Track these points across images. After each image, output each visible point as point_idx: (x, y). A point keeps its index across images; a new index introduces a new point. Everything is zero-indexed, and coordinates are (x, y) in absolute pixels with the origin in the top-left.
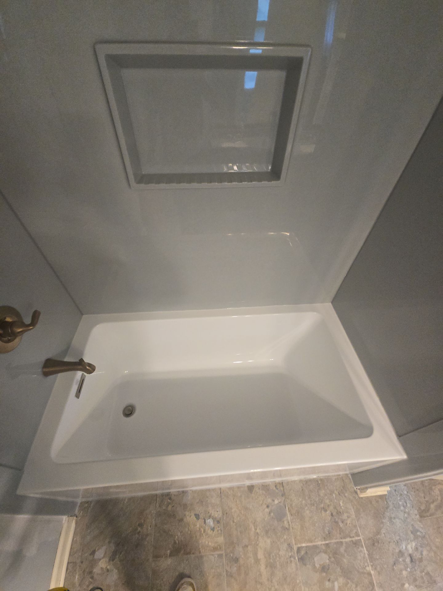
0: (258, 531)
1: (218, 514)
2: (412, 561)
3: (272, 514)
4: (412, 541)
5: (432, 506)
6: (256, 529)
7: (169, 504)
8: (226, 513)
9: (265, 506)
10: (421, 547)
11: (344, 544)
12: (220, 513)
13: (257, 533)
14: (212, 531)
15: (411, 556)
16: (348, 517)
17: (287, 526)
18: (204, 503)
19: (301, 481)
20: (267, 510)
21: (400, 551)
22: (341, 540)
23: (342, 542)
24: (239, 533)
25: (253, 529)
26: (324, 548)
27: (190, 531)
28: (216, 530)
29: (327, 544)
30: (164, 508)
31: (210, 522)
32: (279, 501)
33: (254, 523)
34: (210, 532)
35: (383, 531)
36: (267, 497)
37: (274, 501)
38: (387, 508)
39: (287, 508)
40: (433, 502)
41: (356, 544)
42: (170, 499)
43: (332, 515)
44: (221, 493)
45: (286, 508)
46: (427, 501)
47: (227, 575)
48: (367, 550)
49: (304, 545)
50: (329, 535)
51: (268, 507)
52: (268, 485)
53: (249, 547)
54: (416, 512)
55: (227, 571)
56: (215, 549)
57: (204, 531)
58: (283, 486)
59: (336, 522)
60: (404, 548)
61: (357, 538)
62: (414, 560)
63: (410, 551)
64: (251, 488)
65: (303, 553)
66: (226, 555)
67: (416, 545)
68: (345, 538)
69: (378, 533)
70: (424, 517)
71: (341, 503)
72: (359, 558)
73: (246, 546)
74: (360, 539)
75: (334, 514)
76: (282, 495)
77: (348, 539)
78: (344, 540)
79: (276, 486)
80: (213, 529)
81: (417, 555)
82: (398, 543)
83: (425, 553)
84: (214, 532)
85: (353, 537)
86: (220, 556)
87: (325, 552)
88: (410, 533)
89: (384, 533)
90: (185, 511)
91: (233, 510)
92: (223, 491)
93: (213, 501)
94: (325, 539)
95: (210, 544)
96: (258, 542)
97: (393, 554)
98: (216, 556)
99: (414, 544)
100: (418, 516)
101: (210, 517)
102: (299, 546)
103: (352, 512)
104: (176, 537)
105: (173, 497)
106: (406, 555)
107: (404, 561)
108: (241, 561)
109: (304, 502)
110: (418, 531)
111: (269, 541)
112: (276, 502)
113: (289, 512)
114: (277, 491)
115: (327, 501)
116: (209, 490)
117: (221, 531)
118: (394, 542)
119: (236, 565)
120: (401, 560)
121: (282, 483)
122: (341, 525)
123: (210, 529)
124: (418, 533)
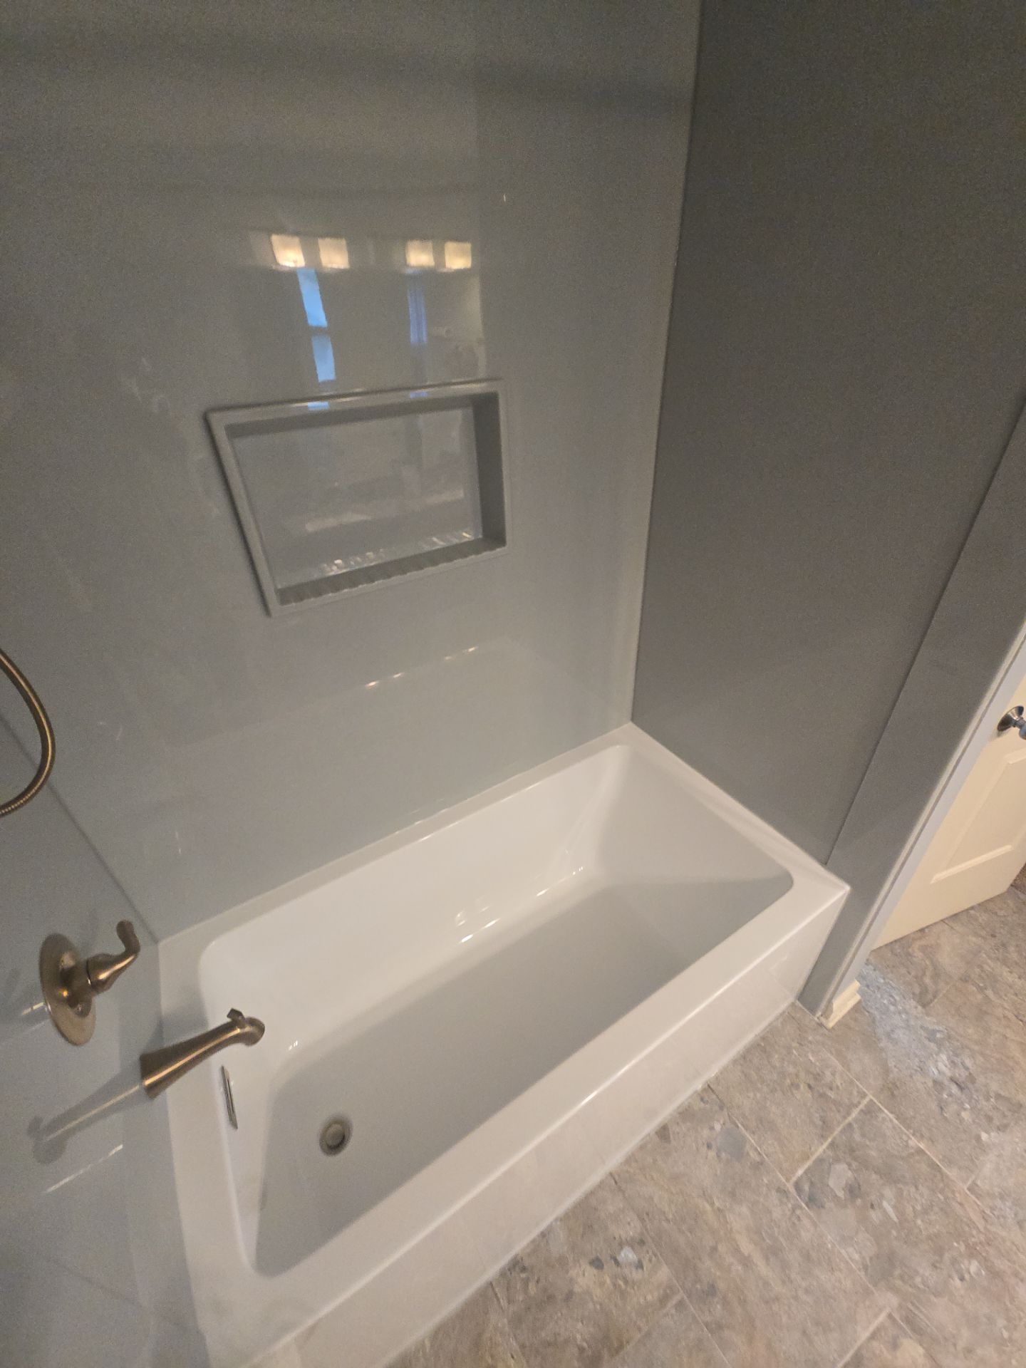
1: (631, 1228)
2: (961, 1088)
3: (723, 1155)
4: (937, 1054)
5: (927, 980)
6: (712, 1204)
7: (526, 1282)
8: (648, 1214)
9: (704, 1149)
10: (957, 1055)
11: (855, 1126)
12: (637, 1224)
13: (719, 1209)
14: (640, 1271)
15: (952, 1080)
16: (833, 1074)
17: (758, 1159)
18: (596, 1227)
19: (735, 1062)
20: (712, 1154)
21: (935, 1082)
22: (847, 1121)
23: (850, 1125)
24: (689, 1234)
25: (708, 1207)
26: (830, 1153)
27: (601, 1305)
28: (645, 1263)
29: (832, 1145)
30: (521, 1299)
31: (627, 1255)
32: (722, 1122)
33: (704, 1194)
34: (636, 1275)
35: (891, 1063)
36: (699, 1129)
37: (712, 1128)
38: (874, 1021)
39: (739, 1125)
40: (924, 974)
41: (870, 1111)
42: (524, 1269)
43: (810, 1087)
44: (616, 1182)
45: (738, 1127)
46: (916, 977)
47: (711, 1331)
48: (892, 1113)
49: (800, 1172)
50: (826, 1127)
51: (709, 1146)
52: (689, 1107)
53: (719, 1247)
54: (913, 1003)
55: (707, 1325)
56: (664, 1300)
57: (626, 1281)
58: (713, 1091)
59: (823, 1095)
60: (936, 1072)
61: (865, 1101)
62: (963, 1085)
63: (949, 1074)
64: (663, 1133)
65: (806, 1187)
66: (689, 1296)
67: (949, 1058)
68: (849, 1114)
69: (887, 1071)
70: (929, 1003)
71: (811, 1058)
72: (888, 1133)
73: (714, 1249)
74: (871, 1100)
75: (812, 1083)
76: (721, 1108)
77: (855, 1113)
78: (850, 1119)
79: (702, 1099)
80: (640, 1265)
81: (961, 1074)
82: (922, 1070)
83: (968, 1062)
84: (645, 1269)
85: (859, 1103)
86: (680, 1305)
87: (837, 1160)
88: (926, 1042)
89: (895, 1066)
90: (567, 1272)
91: (656, 1200)
92: (619, 1176)
93: (611, 1209)
94: (823, 1137)
95: (649, 1297)
96: (728, 1226)
97: (929, 1094)
98: (673, 1311)
99: (944, 1057)
100: (920, 1007)
101: (621, 1246)
102: (794, 1179)
103: (834, 1061)
104: (579, 1337)
105: (527, 1263)
106: (946, 1082)
107: (950, 1095)
108: (721, 1285)
109: (758, 1095)
110: (934, 1032)
111: (744, 1210)
112: (718, 1127)
113: (746, 1130)
114: (708, 1106)
115: (791, 1069)
116: (592, 1193)
117: (655, 1255)
118: (916, 1071)
119: (716, 1300)
120: (945, 1096)
121: (709, 1086)
122: (832, 1094)
123: (634, 1270)
124: (938, 1035)
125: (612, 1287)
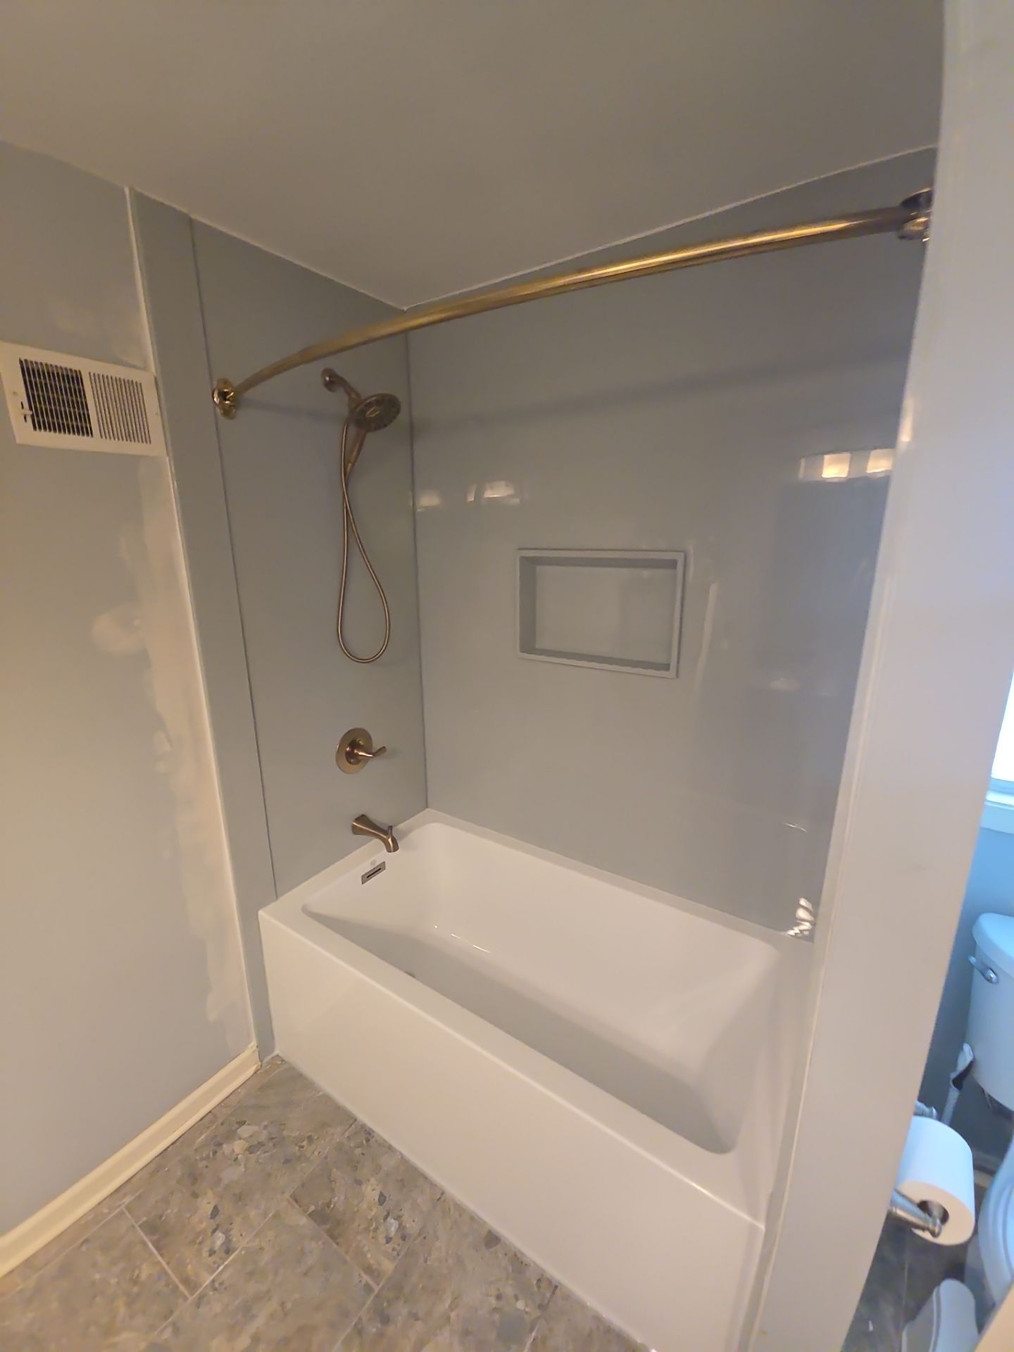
0: (453, 1315)
1: (412, 1226)
3: (497, 1316)
6: (451, 1309)
7: (360, 1145)
8: (425, 1238)
9: (495, 1292)
12: (416, 1228)
13: (449, 1318)
14: (385, 1241)
18: (405, 1190)
19: (598, 1319)
20: (493, 1301)
24: (421, 1286)
25: (447, 1305)
27: (358, 1211)
28: (391, 1245)
30: (352, 1145)
31: (393, 1225)
32: (527, 1309)
33: (456, 1298)
34: (381, 1238)
36: (510, 1282)
37: (517, 1298)
39: (534, 1334)
42: (368, 1140)
44: (440, 1199)
45: (531, 1331)
47: (356, 1325)
51: (498, 1297)
52: (526, 1265)
53: (419, 1323)
55: (360, 1319)
56: (369, 1270)
57: (376, 1229)
58: (553, 1293)
64: (492, 1239)
66: (377, 1296)
73: (416, 1317)
76: (541, 1307)
79: (539, 1280)
80: (389, 1240)
84: (388, 1245)
86: (368, 1288)
90: (372, 1175)
91: (438, 1244)
92: (444, 1201)
93: (419, 1200)
95: (369, 1256)
96: (438, 1331)
98: (363, 1282)
101: (398, 1218)
104: (336, 1199)
105: (372, 1141)
108: (391, 1330)
112: (520, 1305)
113: (533, 1342)
114: (535, 1289)
116: (425, 1178)
117: (398, 1255)
119: (379, 1325)
121: (556, 1287)
123: (384, 1235)
125: (370, 1217)
